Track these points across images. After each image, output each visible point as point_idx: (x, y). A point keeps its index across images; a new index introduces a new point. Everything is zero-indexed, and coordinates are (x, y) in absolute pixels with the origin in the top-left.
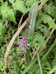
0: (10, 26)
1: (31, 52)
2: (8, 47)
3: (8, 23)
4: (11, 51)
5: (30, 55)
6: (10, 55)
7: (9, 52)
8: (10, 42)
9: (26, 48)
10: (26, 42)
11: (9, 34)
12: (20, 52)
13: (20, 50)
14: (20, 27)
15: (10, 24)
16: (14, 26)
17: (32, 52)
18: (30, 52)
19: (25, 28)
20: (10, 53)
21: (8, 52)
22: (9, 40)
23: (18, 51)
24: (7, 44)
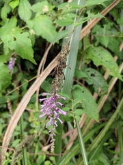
0: (19, 72)
2: (13, 118)
3: (16, 65)
4: (19, 128)
6: (15, 138)
7: (15, 130)
8: (16, 107)
10: (57, 105)
12: (41, 130)
13: (41, 127)
14: (43, 73)
15: (18, 67)
16: (27, 70)
20: (17, 134)
21: (12, 130)
22: (14, 103)
23: (34, 129)
24: (10, 110)
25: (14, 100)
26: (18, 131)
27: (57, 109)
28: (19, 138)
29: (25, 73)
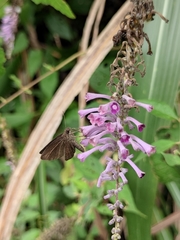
0: (30, 47)
1: (165, 215)
2: (17, 172)
4: (34, 201)
5: (154, 230)
6: (28, 226)
7: (25, 206)
9: (126, 165)
10: (127, 127)
11: (26, 89)
12: (94, 204)
13: (93, 196)
17: (172, 211)
18: (157, 214)
19: (124, 38)
20: (31, 215)
22: (22, 133)
23: (75, 201)
24: (10, 151)
25: (22, 126)
26: (34, 209)
27: (124, 134)
28: (37, 227)
29: (49, 50)
